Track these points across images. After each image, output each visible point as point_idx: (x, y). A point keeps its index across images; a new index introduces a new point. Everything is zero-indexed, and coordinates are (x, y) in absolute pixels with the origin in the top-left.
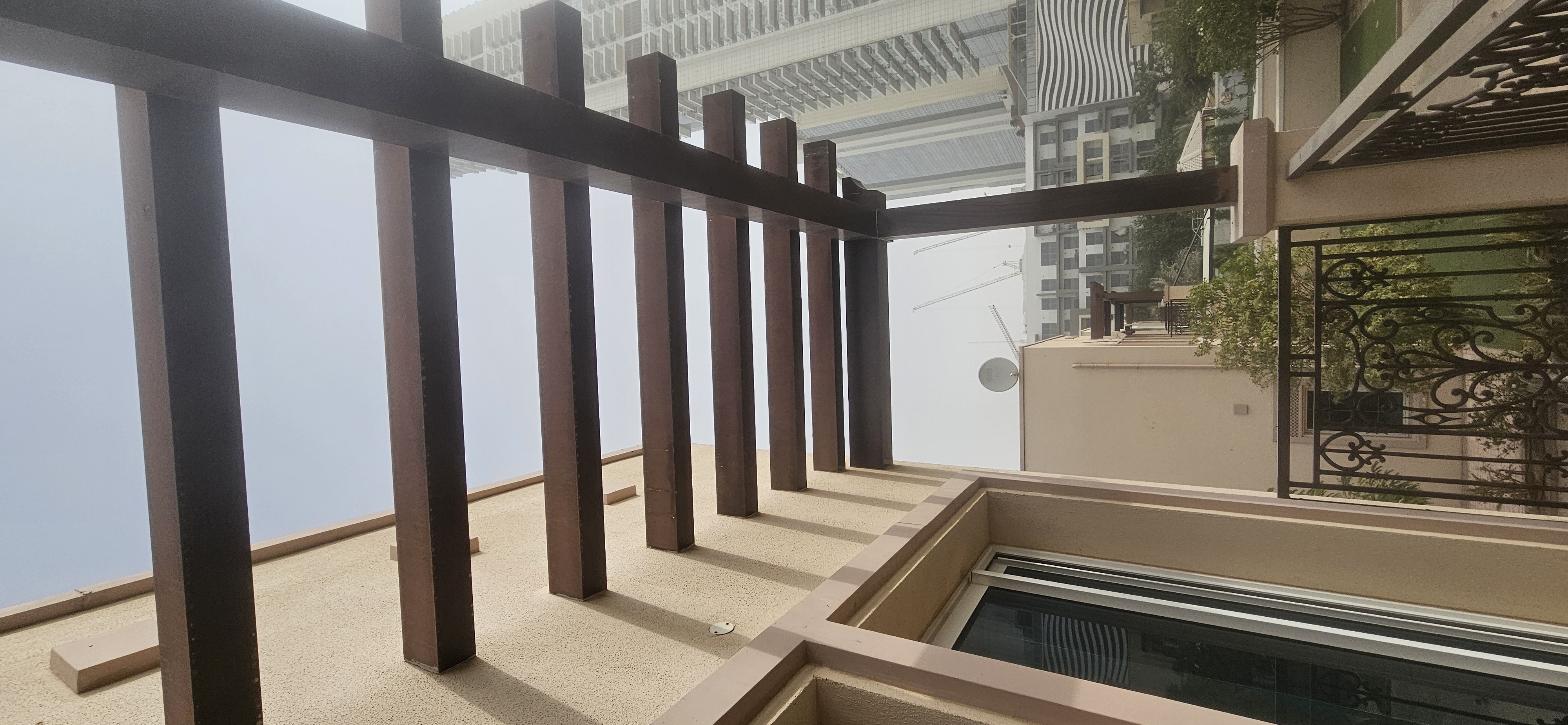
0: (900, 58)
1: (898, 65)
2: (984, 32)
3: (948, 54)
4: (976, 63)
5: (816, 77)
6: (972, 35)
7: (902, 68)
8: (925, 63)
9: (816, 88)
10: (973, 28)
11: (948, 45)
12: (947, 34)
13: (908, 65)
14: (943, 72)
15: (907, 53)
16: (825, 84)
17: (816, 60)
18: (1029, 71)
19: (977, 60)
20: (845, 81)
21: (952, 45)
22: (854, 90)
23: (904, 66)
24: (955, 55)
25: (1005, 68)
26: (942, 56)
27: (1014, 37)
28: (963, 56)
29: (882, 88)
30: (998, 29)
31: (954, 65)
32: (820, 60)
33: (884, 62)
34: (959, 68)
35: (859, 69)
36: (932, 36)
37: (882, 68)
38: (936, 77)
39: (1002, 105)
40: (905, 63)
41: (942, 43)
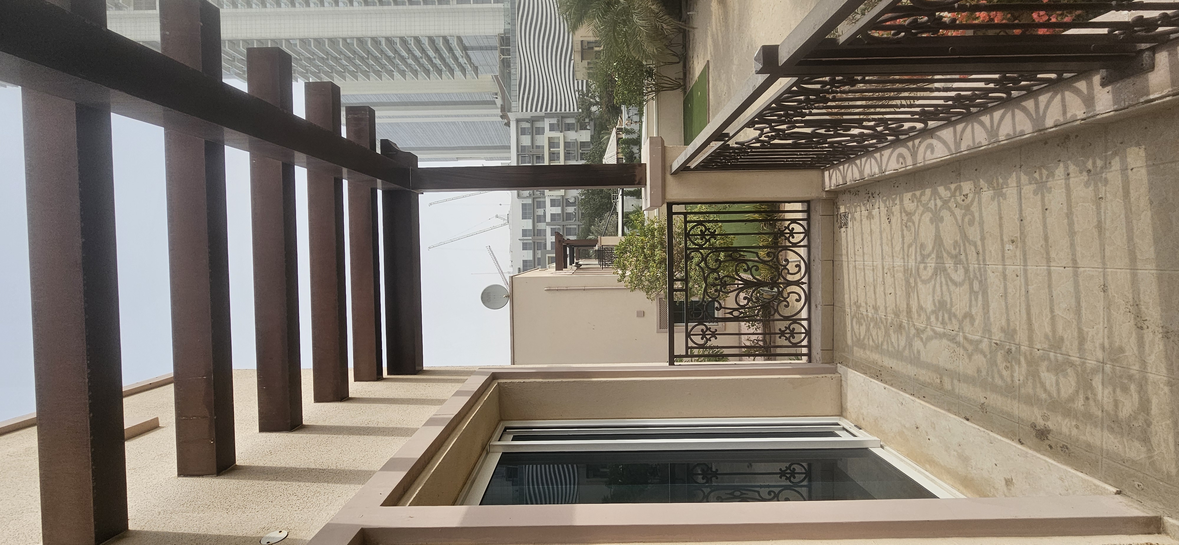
0: (418, 53)
1: (416, 59)
2: (481, 48)
3: (456, 59)
4: (476, 69)
5: (345, 53)
6: (473, 48)
7: (419, 62)
8: (437, 61)
9: (344, 62)
10: (474, 44)
11: (455, 52)
12: (454, 44)
13: (424, 60)
14: (452, 71)
15: (423, 51)
16: (354, 61)
17: (344, 40)
18: (513, 82)
19: (477, 68)
20: (371, 62)
21: (458, 52)
22: (378, 71)
23: (421, 60)
24: (460, 60)
25: (496, 77)
26: (451, 59)
27: (502, 57)
28: (467, 63)
29: (403, 73)
30: (492, 48)
31: (460, 67)
32: (348, 41)
33: (404, 53)
34: (463, 70)
35: (383, 55)
36: (443, 43)
37: (403, 59)
38: (446, 74)
39: (494, 103)
40: (421, 58)
41: (450, 50)
